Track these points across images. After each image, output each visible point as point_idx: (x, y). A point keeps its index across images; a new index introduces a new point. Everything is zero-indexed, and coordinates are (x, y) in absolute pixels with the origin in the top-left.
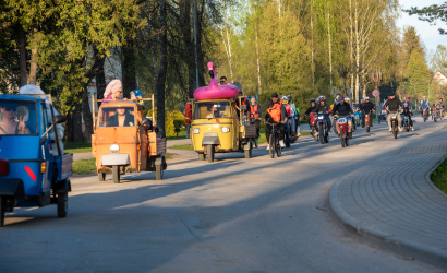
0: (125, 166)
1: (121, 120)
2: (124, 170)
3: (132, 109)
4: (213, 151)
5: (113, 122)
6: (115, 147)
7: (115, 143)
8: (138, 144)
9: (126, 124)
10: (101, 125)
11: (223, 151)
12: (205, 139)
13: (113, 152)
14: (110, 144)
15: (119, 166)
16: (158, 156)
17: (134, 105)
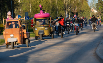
0: (16, 42)
1: (14, 26)
2: (15, 44)
3: (17, 22)
4: (42, 36)
5: (11, 27)
6: (12, 35)
7: (12, 34)
8: (20, 34)
9: (16, 27)
10: (7, 28)
11: (45, 36)
12: (39, 32)
13: (12, 37)
14: (10, 34)
15: (14, 42)
16: (27, 39)
17: (18, 20)
